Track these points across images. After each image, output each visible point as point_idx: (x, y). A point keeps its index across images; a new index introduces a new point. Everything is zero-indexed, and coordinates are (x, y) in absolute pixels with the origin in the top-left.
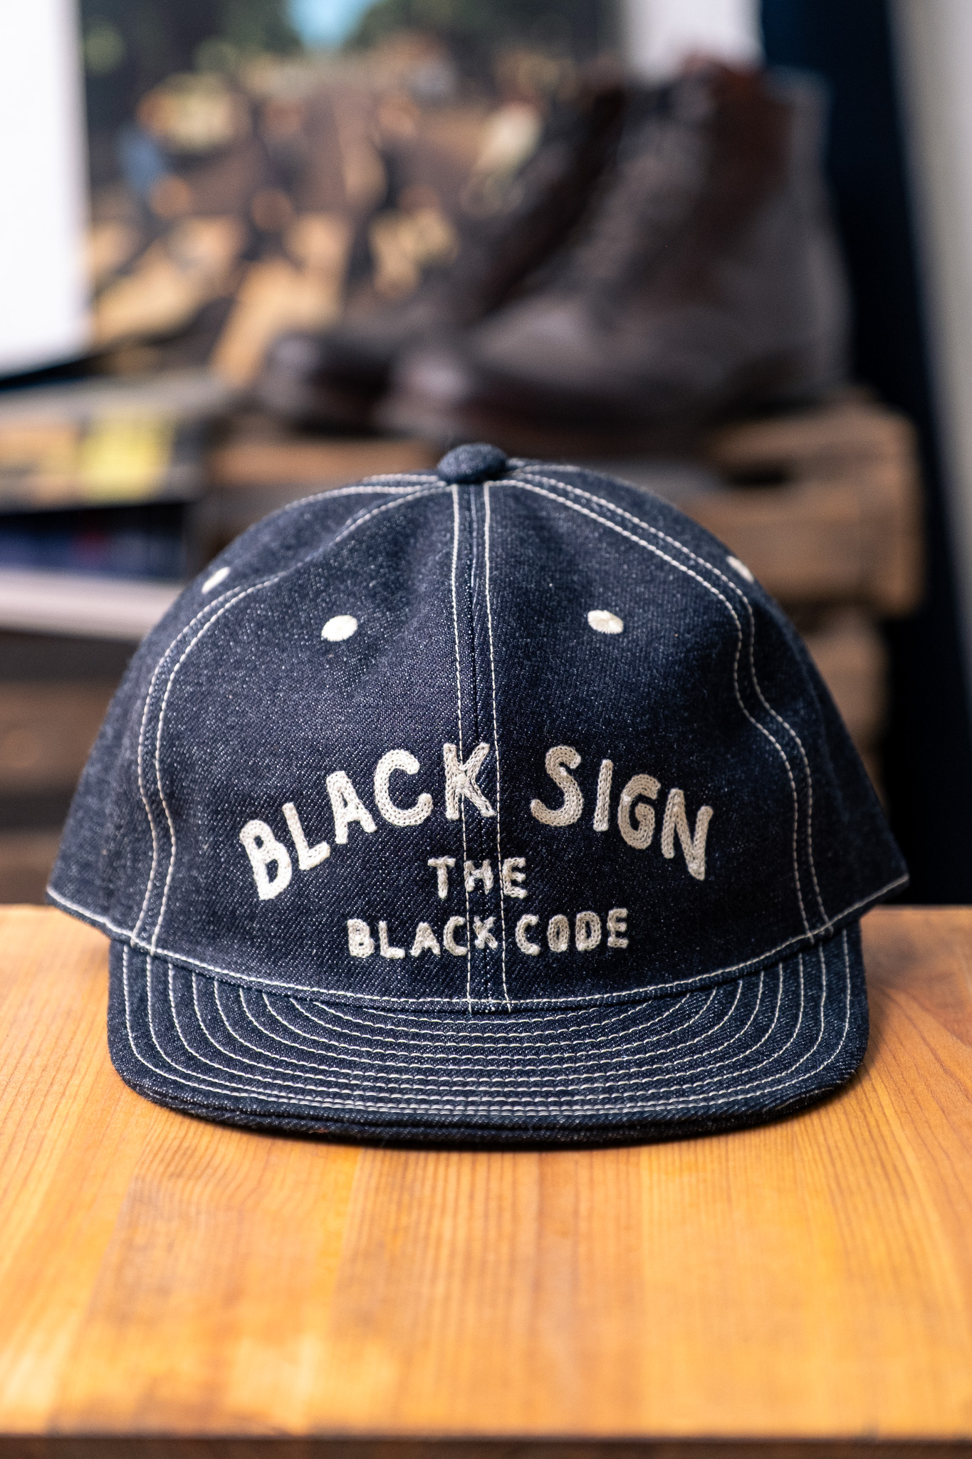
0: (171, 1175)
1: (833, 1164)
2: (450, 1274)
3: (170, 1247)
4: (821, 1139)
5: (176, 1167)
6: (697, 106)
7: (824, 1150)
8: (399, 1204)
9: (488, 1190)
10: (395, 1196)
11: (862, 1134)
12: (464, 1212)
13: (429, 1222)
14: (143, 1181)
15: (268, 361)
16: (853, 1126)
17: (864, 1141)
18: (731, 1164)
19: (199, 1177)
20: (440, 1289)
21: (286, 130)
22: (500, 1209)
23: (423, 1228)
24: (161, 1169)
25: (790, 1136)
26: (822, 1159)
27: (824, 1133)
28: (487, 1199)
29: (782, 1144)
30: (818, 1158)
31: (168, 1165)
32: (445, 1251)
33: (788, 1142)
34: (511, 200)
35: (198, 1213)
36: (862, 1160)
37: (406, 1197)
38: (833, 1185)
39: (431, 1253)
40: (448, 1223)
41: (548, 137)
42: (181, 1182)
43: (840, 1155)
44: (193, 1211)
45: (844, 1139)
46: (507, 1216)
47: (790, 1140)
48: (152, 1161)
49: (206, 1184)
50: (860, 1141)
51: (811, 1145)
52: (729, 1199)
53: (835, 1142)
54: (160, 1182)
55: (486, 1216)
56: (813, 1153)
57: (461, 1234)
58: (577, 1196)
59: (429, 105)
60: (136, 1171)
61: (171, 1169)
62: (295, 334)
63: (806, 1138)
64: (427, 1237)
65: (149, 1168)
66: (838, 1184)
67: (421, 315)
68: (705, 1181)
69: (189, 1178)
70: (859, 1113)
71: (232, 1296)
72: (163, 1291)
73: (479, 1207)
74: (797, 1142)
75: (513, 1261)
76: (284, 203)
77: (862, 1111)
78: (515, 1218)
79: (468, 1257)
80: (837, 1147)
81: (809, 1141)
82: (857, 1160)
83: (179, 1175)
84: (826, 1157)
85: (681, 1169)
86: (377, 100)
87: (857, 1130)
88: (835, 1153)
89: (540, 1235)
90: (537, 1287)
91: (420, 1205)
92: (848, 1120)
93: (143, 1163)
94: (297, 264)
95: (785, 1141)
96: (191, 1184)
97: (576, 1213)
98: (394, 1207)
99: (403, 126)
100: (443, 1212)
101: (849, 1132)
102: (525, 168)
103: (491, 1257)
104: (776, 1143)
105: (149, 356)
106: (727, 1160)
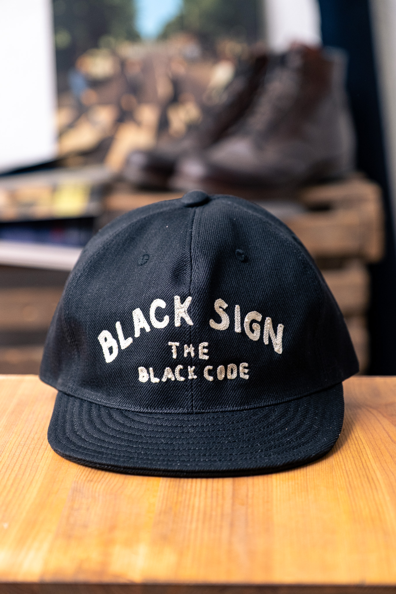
0: (88, 481)
1: (348, 477)
2: (198, 520)
3: (88, 509)
4: (343, 467)
5: (91, 478)
6: (296, 62)
7: (345, 471)
8: (178, 492)
9: (213, 487)
10: (176, 489)
11: (359, 466)
12: (203, 495)
13: (190, 499)
14: (77, 483)
15: (127, 162)
16: (356, 462)
17: (360, 468)
18: (308, 477)
19: (99, 482)
20: (194, 526)
21: (134, 71)
22: (217, 494)
23: (187, 502)
24: (84, 478)
25: (331, 466)
26: (344, 475)
27: (345, 465)
28: (212, 490)
29: (328, 469)
30: (342, 474)
31: (87, 477)
32: (196, 511)
33: (330, 468)
34: (224, 99)
35: (99, 496)
36: (359, 476)
37: (180, 490)
38: (348, 486)
39: (190, 512)
40: (197, 500)
41: (237, 74)
42: (92, 484)
43: (351, 474)
44: (97, 495)
45: (352, 467)
46: (220, 497)
47: (331, 468)
48: (81, 475)
49: (102, 484)
50: (359, 468)
51: (339, 470)
52: (307, 491)
53: (349, 469)
54: (84, 483)
55: (212, 497)
56: (340, 473)
57: (202, 504)
58: (248, 490)
59: (191, 61)
60: (75, 479)
61: (88, 478)
62: (138, 151)
63: (337, 467)
64: (189, 506)
65: (79, 478)
66: (350, 485)
67: (187, 144)
68: (298, 484)
69: (95, 482)
70: (358, 457)
71: (112, 528)
72: (85, 526)
73: (209, 494)
74: (334, 469)
75: (222, 515)
76: (133, 100)
77: (360, 456)
78: (223, 498)
79: (205, 513)
80: (350, 471)
81: (339, 468)
82: (357, 475)
83: (92, 481)
84: (345, 474)
85: (288, 479)
86: (170, 59)
87: (357, 464)
88: (349, 473)
89: (233, 505)
90: (232, 525)
91: (186, 492)
92: (354, 460)
93: (78, 476)
94: (138, 124)
95: (329, 468)
96: (96, 484)
97: (247, 496)
98: (176, 494)
99: (181, 70)
100: (195, 495)
101: (354, 465)
102: (228, 86)
103: (214, 513)
104: (326, 469)
105: (80, 159)
106: (307, 475)
